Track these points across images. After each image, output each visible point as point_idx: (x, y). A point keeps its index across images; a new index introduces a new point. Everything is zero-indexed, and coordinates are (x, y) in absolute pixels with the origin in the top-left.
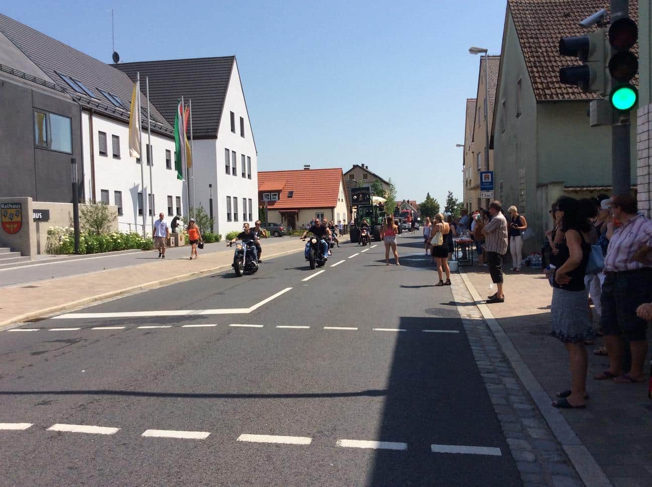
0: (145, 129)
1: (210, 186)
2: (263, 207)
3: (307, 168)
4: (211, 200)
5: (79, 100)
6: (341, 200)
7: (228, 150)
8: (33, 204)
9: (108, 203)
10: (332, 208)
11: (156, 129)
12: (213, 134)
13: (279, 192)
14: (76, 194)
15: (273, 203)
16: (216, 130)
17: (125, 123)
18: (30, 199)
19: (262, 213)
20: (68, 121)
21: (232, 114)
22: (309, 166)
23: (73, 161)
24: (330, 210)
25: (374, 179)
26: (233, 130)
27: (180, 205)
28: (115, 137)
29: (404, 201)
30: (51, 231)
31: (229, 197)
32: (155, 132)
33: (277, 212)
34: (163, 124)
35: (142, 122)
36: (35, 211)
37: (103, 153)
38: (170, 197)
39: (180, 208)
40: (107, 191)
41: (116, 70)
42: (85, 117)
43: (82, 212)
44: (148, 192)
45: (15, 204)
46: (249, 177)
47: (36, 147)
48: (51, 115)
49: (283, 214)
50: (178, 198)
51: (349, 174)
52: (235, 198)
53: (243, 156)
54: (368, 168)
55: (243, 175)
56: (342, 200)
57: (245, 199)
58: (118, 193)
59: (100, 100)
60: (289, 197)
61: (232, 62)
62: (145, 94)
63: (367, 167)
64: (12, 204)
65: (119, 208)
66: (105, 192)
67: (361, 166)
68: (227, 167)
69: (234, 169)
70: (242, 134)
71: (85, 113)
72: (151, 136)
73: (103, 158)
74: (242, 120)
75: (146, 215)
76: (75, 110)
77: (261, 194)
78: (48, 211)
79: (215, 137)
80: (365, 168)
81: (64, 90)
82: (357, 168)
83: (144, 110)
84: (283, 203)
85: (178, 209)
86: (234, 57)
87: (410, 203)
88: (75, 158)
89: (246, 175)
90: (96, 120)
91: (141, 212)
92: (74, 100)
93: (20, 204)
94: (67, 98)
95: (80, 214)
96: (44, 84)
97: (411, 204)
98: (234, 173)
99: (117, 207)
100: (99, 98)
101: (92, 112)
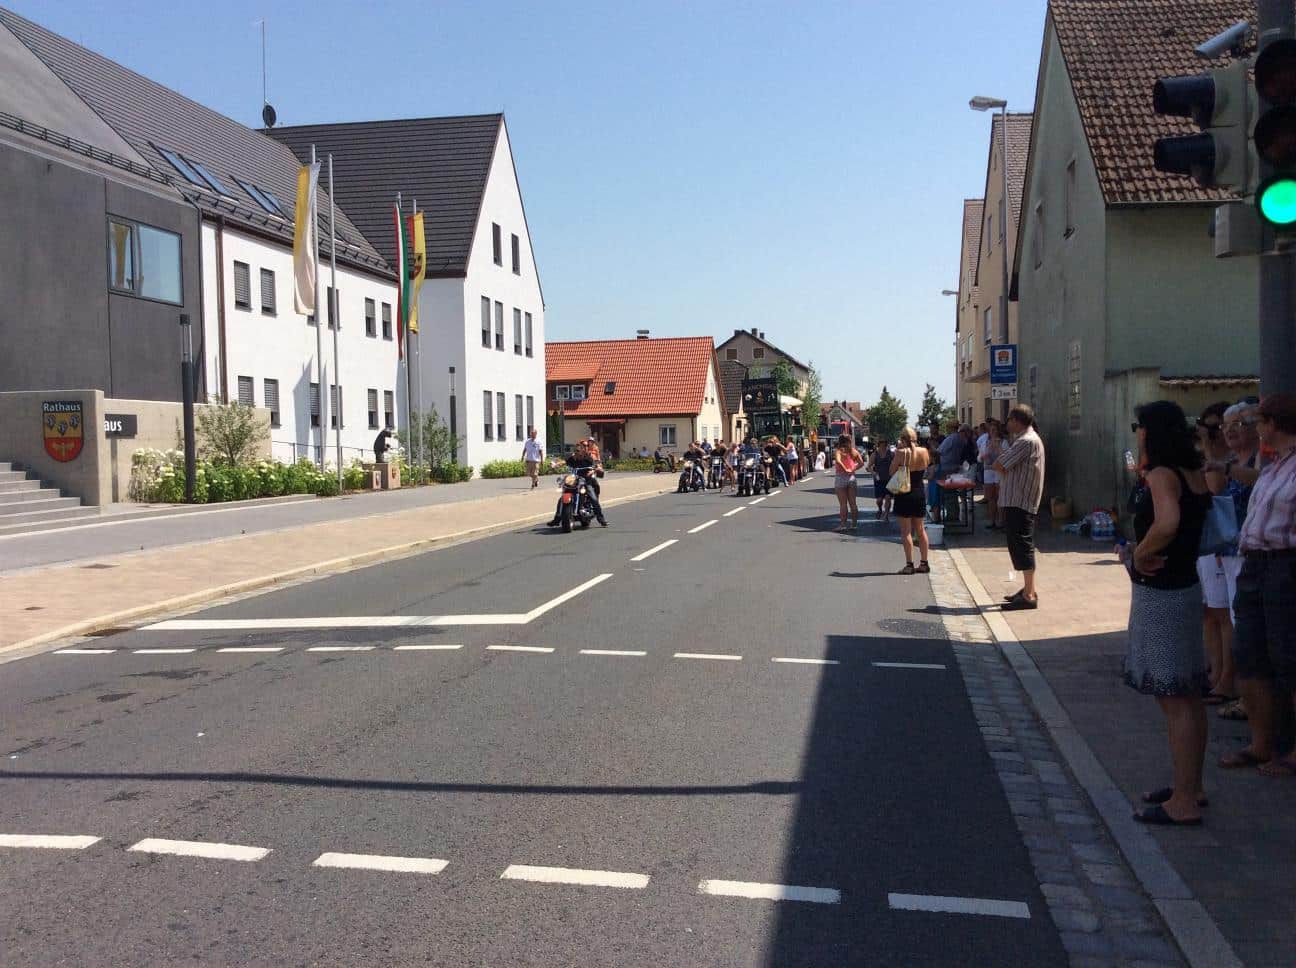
0: (324, 257)
1: (452, 370)
2: (555, 413)
3: (643, 337)
4: (453, 399)
5: (197, 199)
6: (709, 400)
7: (488, 300)
8: (105, 405)
9: (251, 404)
10: (693, 416)
11: (348, 257)
12: (458, 267)
13: (587, 382)
14: (188, 384)
15: (574, 405)
16: (464, 259)
17: (286, 244)
18: (99, 394)
19: (554, 425)
20: (173, 240)
21: (496, 229)
22: (648, 332)
23: (184, 320)
24: (689, 419)
25: (775, 360)
26: (497, 260)
27: (392, 409)
28: (268, 273)
29: (836, 402)
30: (139, 457)
31: (488, 393)
32: (345, 264)
33: (583, 423)
34: (362, 248)
35: (320, 244)
36: (109, 418)
37: (243, 305)
38: (372, 392)
39: (392, 413)
40: (249, 379)
41: (268, 140)
42: (208, 233)
43: (202, 419)
44: (331, 381)
45: (70, 403)
46: (529, 352)
47: (111, 291)
48: (142, 228)
49: (594, 428)
50: (388, 393)
51: (726, 349)
52: (501, 395)
53: (517, 311)
54: (765, 336)
55: (517, 349)
56: (713, 400)
57: (519, 397)
58: (272, 383)
59: (237, 199)
60: (606, 393)
61: (498, 126)
62: (326, 189)
63: (762, 335)
64: (65, 403)
65: (272, 414)
66: (246, 381)
67: (750, 332)
68: (485, 334)
69: (499, 338)
70: (516, 269)
71: (208, 225)
72: (337, 272)
73: (241, 314)
74: (515, 239)
75: (325, 426)
76: (189, 219)
77: (551, 386)
78: (135, 416)
79: (462, 274)
80: (758, 336)
81: (167, 180)
82: (743, 338)
83: (323, 220)
84: (596, 405)
85: (389, 416)
86: (500, 115)
87: (848, 407)
88: (188, 313)
89: (524, 349)
90: (229, 239)
91: (316, 421)
92: (186, 200)
93: (80, 403)
94: (173, 194)
95: (197, 423)
96: (129, 167)
97: (850, 409)
98: (500, 346)
99: (269, 410)
100: (234, 195)
101: (221, 224)
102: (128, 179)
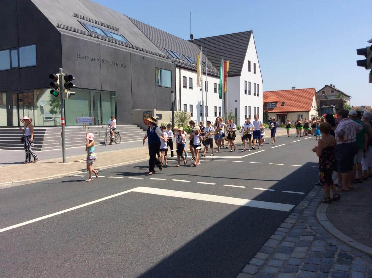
1: (236, 101)
3: (293, 89)
4: (236, 109)
5: (175, 62)
6: (314, 107)
7: (246, 81)
10: (308, 112)
11: (210, 73)
12: (238, 73)
13: (276, 103)
14: (173, 108)
15: (272, 109)
16: (240, 71)
17: (195, 71)
18: (155, 110)
20: (170, 72)
21: (249, 62)
22: (295, 87)
23: (172, 92)
25: (338, 94)
26: (249, 70)
27: (221, 112)
28: (191, 79)
31: (246, 107)
33: (275, 114)
37: (185, 87)
38: (216, 107)
42: (177, 70)
44: (205, 105)
45: (149, 112)
46: (258, 95)
47: (157, 86)
48: (163, 70)
49: (278, 115)
50: (220, 107)
51: (322, 91)
52: (250, 107)
53: (255, 84)
55: (255, 94)
57: (255, 107)
58: (191, 106)
60: (282, 105)
61: (250, 34)
64: (148, 112)
65: (191, 113)
66: (185, 105)
67: (330, 85)
68: (246, 91)
69: (249, 91)
70: (255, 72)
72: (207, 77)
74: (255, 64)
75: (204, 116)
76: (173, 67)
78: (161, 115)
79: (240, 75)
80: (333, 87)
81: (168, 58)
83: (204, 63)
84: (279, 109)
86: (251, 31)
87: (365, 108)
90: (182, 71)
91: (201, 115)
93: (151, 112)
94: (169, 61)
95: (175, 116)
96: (160, 56)
100: (183, 60)
101: (180, 67)
102: (160, 59)
